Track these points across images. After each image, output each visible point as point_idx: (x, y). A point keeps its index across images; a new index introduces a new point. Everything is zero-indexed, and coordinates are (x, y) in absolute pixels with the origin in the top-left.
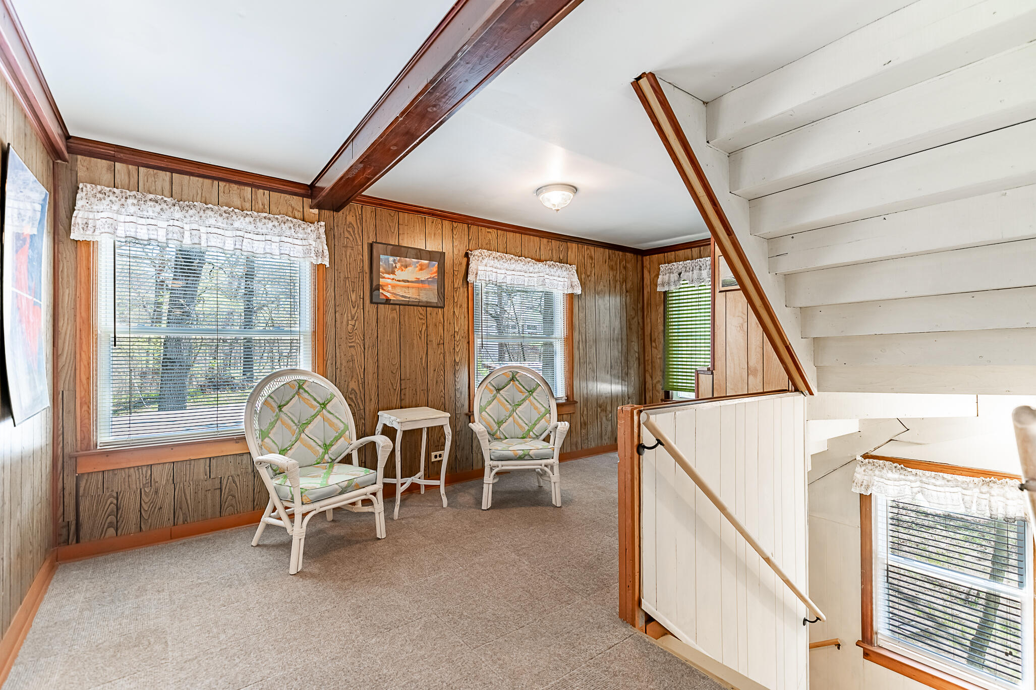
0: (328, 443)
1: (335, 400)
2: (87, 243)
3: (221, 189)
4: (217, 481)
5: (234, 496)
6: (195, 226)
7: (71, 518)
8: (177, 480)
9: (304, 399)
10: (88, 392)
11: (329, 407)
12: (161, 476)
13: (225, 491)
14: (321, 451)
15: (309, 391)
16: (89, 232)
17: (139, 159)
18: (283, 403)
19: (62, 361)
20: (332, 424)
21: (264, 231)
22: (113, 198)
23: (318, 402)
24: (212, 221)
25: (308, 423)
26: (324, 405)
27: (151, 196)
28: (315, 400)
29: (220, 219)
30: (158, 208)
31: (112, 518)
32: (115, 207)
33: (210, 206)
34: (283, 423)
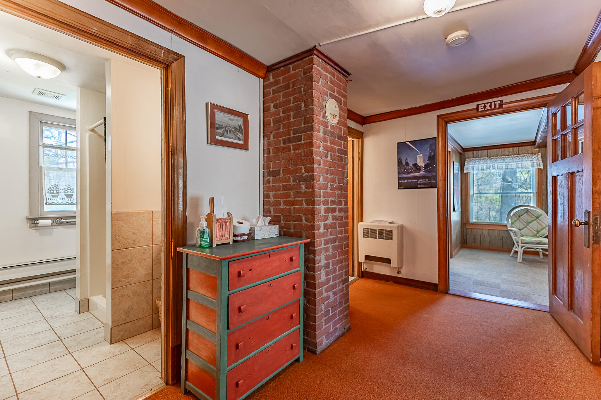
0: (538, 230)
1: (542, 216)
2: (467, 173)
3: (502, 150)
4: (502, 238)
5: (507, 243)
6: (494, 164)
7: (465, 238)
8: (490, 234)
9: (529, 215)
10: (468, 209)
11: (539, 218)
12: (486, 232)
13: (504, 241)
14: (535, 232)
15: (531, 212)
16: (468, 170)
17: (479, 149)
18: (520, 215)
19: (463, 201)
20: (540, 224)
21: (516, 161)
22: (473, 161)
23: (535, 216)
24: (499, 161)
25: (530, 223)
26: (538, 217)
27: (482, 158)
28: (534, 215)
29: (501, 160)
30: (484, 161)
31: (474, 241)
32: (473, 163)
33: (498, 157)
34: (520, 221)
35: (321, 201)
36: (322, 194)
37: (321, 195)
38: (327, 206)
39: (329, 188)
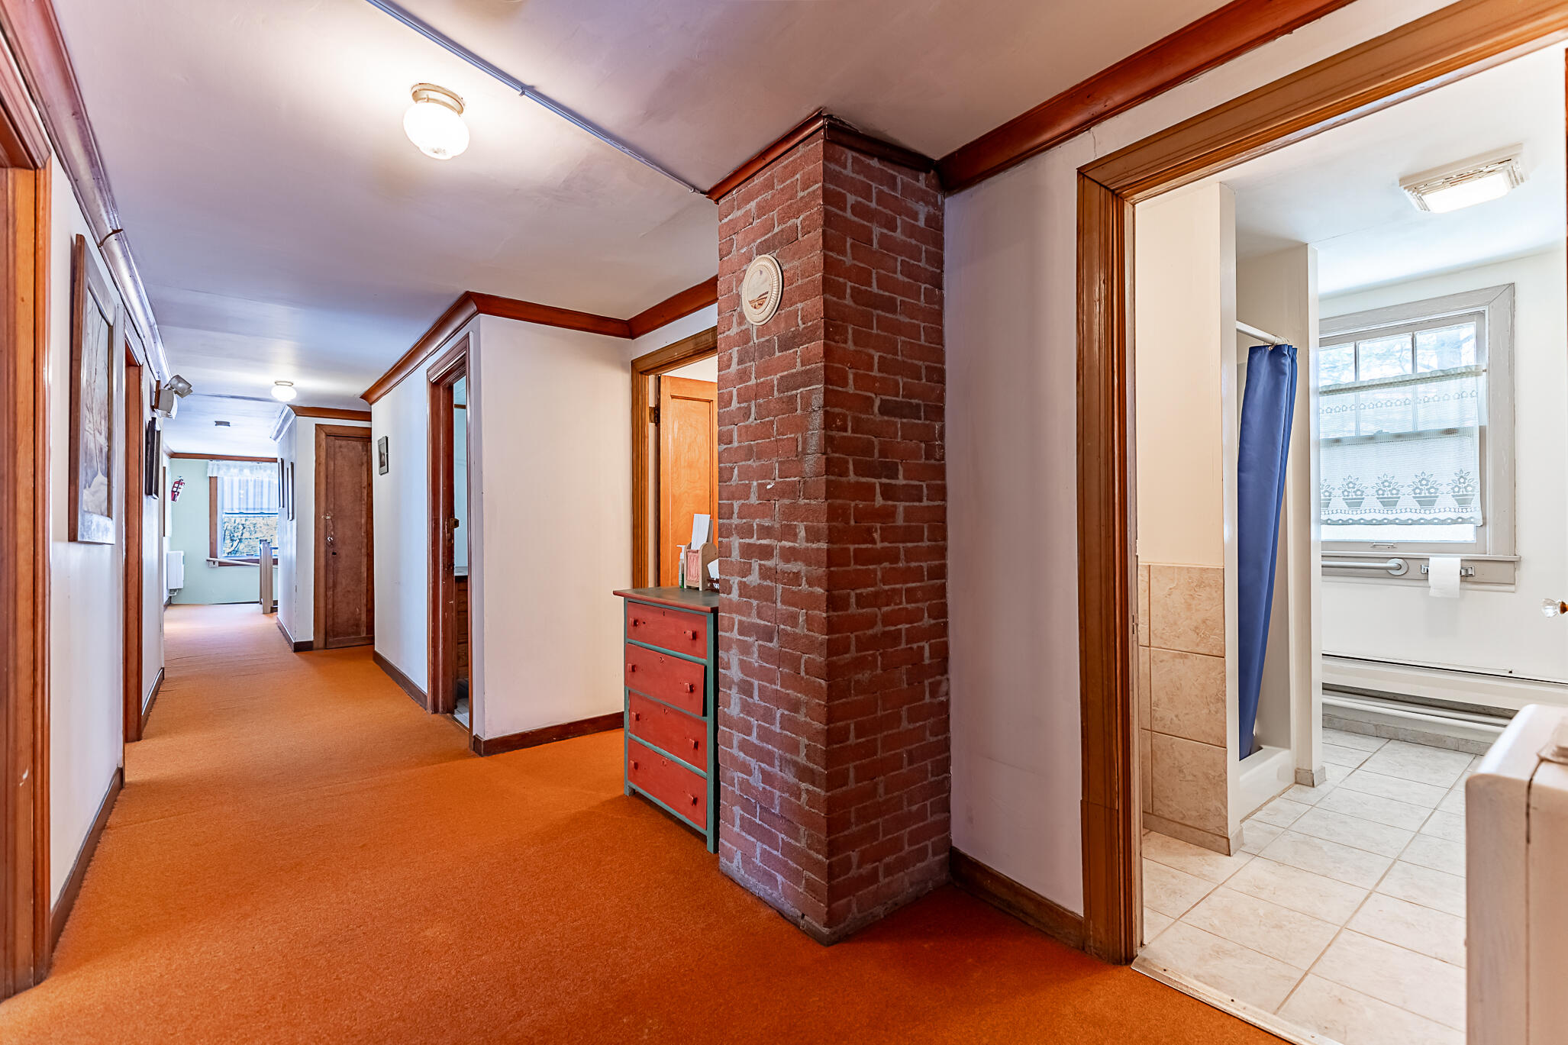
35: (734, 526)
36: (736, 511)
37: (733, 513)
38: (747, 541)
39: (752, 495)
